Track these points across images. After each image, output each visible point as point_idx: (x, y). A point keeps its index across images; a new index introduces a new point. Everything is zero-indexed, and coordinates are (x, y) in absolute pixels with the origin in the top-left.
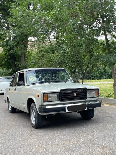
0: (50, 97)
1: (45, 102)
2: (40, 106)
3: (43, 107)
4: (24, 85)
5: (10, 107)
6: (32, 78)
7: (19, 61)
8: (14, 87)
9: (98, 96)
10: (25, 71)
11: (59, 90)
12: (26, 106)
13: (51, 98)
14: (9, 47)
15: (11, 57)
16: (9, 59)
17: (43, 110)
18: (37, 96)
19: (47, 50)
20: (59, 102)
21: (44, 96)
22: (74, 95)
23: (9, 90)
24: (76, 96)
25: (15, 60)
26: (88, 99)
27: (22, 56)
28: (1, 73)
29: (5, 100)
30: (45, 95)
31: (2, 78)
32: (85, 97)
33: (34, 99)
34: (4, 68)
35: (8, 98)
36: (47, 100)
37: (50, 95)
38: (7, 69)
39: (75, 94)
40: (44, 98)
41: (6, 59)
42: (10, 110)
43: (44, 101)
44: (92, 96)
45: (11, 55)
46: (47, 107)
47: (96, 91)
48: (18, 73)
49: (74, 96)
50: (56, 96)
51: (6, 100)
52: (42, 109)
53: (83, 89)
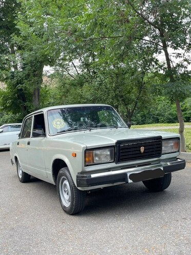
0: (96, 155)
1: (87, 166)
2: (78, 173)
3: (86, 177)
4: (44, 135)
5: (20, 172)
6: (58, 123)
7: (30, 101)
8: (27, 140)
9: (178, 151)
10: (45, 111)
11: (113, 141)
12: (50, 172)
13: (99, 158)
14: (15, 79)
15: (18, 96)
16: (15, 99)
17: (85, 183)
18: (73, 154)
19: (74, 82)
20: (114, 165)
21: (87, 154)
22: (140, 150)
23: (18, 144)
24: (144, 152)
25: (24, 100)
26: (163, 157)
27: (34, 94)
28: (5, 120)
29: (12, 161)
30: (88, 152)
31: (7, 126)
32: (158, 153)
33: (67, 161)
34: (9, 113)
35: (16, 158)
36: (92, 162)
37: (98, 152)
38: (13, 113)
39: (142, 149)
40: (87, 159)
41: (11, 99)
42: (20, 177)
43: (87, 164)
44: (169, 151)
45: (19, 94)
46: (93, 176)
47: (176, 141)
48: (33, 115)
49: (141, 153)
50: (109, 153)
51: (14, 160)
52: (84, 180)
53: (154, 139)
